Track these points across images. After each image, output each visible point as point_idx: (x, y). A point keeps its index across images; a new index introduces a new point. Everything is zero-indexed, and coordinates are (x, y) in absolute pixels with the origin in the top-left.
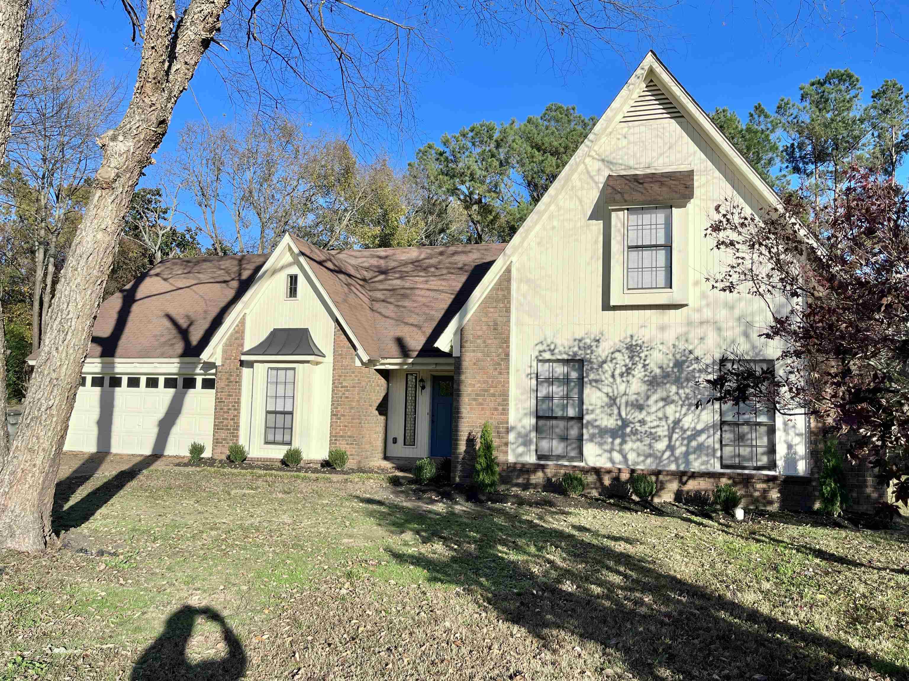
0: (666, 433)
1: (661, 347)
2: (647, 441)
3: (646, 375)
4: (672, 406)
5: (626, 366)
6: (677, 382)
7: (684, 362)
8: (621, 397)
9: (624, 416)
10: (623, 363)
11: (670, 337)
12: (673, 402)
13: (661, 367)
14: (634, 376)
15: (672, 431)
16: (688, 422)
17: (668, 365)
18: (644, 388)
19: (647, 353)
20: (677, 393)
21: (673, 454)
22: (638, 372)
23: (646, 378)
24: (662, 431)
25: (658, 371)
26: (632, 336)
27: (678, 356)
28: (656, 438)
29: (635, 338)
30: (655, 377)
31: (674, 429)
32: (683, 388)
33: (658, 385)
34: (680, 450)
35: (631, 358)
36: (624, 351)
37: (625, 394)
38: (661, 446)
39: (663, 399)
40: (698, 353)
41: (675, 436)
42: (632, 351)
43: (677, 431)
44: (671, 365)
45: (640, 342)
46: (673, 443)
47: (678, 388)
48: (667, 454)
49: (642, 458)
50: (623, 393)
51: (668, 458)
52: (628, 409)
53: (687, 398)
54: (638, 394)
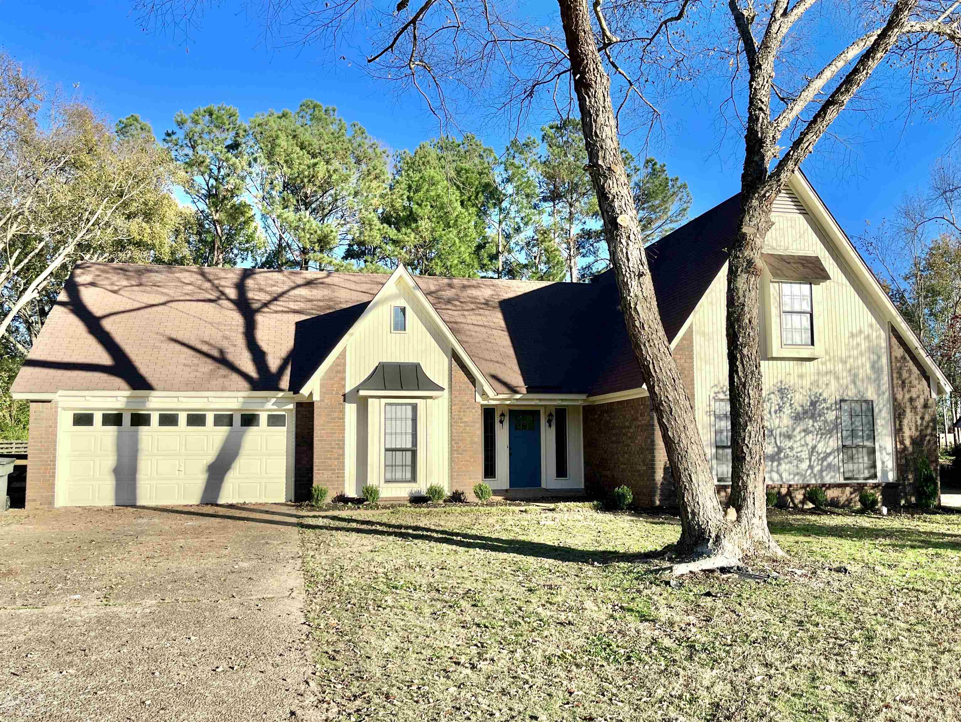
0: (807, 456)
1: (801, 390)
2: (795, 462)
3: (792, 412)
4: (811, 435)
5: (778, 404)
6: (813, 417)
7: (817, 402)
8: (776, 429)
9: (779, 444)
10: (776, 403)
11: (806, 383)
12: (811, 432)
13: (802, 406)
14: (784, 413)
15: (811, 454)
16: (821, 447)
17: (806, 404)
18: (791, 422)
19: (792, 395)
20: (813, 426)
21: (812, 472)
22: (787, 410)
23: (793, 415)
24: (805, 455)
25: (800, 409)
26: (781, 382)
27: (813, 397)
28: (801, 460)
29: (784, 383)
30: (798, 414)
31: (812, 452)
32: (817, 421)
33: (800, 419)
34: (817, 469)
35: (782, 398)
36: (776, 393)
37: (779, 427)
38: (804, 466)
39: (804, 431)
40: (825, 395)
41: (813, 458)
42: (782, 393)
43: (815, 454)
44: (808, 404)
45: (787, 386)
46: (812, 463)
47: (814, 422)
48: (809, 472)
49: (792, 476)
50: (777, 426)
51: (810, 475)
52: (782, 438)
53: (820, 429)
54: (787, 427)
